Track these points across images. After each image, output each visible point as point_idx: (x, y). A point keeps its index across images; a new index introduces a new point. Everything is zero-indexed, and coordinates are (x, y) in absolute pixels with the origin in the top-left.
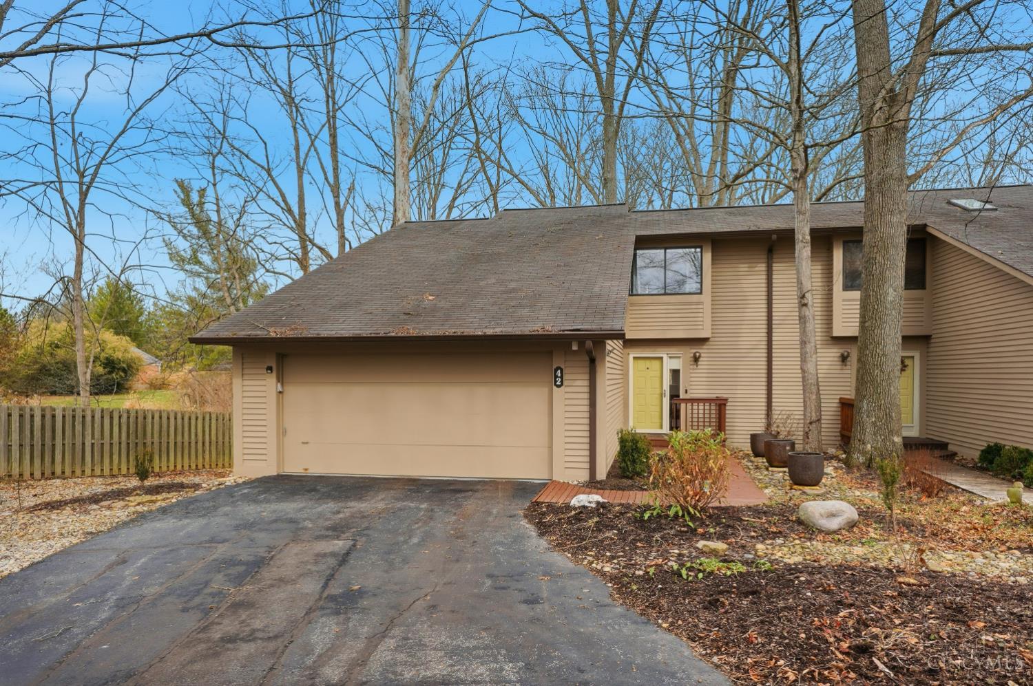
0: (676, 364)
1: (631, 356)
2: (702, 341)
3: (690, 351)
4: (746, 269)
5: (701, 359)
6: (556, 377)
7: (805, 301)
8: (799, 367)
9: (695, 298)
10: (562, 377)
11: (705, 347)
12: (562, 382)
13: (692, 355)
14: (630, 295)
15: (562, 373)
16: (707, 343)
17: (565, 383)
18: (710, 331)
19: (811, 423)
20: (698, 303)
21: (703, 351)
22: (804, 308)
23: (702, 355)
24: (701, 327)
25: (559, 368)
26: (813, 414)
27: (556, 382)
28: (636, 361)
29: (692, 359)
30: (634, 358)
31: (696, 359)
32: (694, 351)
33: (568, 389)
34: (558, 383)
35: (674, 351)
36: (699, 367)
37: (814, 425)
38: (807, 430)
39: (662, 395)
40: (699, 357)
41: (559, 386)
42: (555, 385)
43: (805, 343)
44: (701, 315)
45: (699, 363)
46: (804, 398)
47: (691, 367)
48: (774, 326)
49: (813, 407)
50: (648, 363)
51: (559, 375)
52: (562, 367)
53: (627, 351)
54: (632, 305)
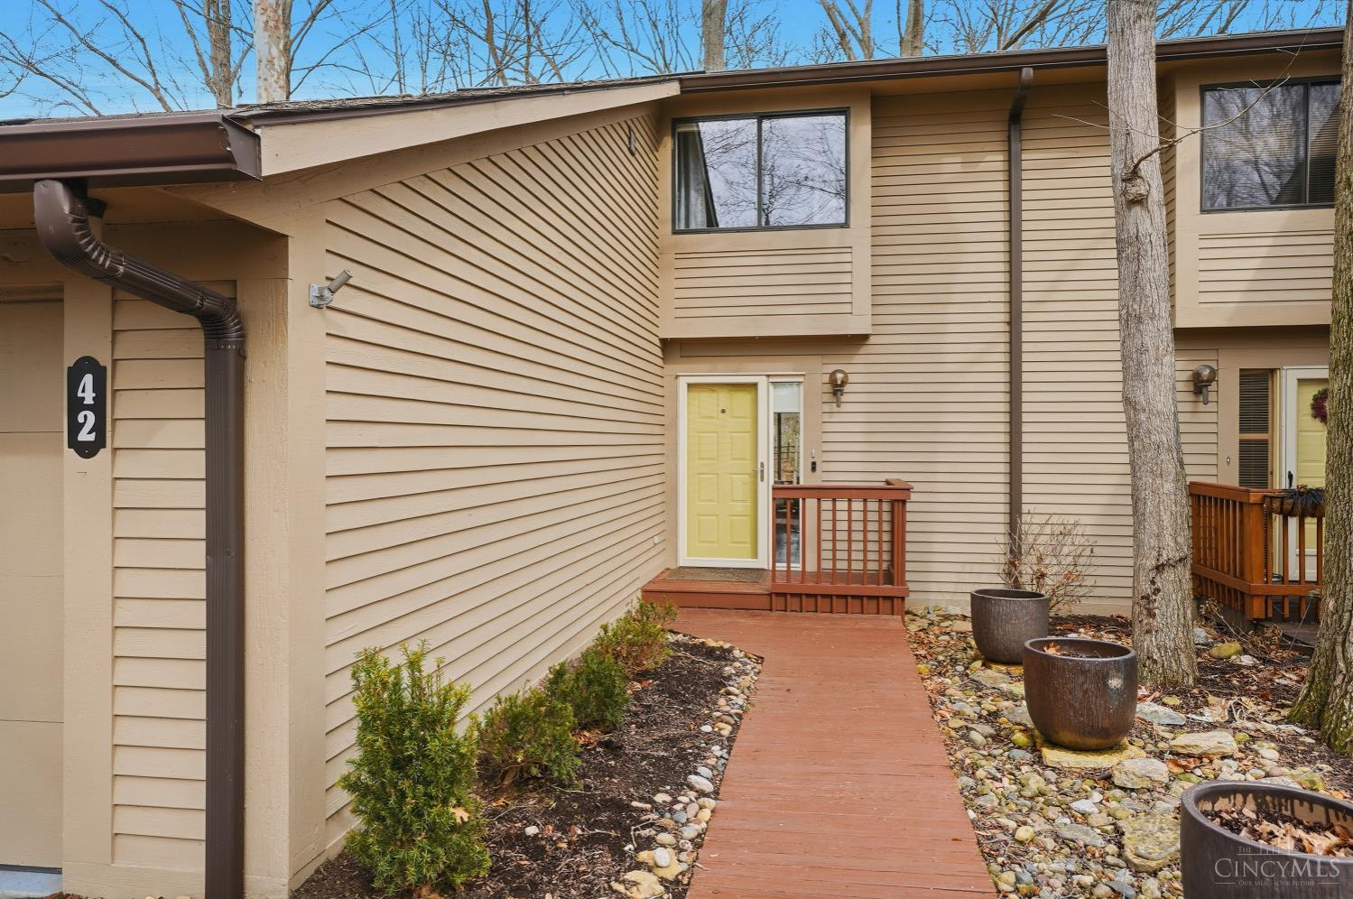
0: (788, 400)
1: (683, 383)
2: (853, 342)
3: (821, 368)
4: (958, 168)
5: (847, 388)
6: (75, 405)
7: (1138, 188)
8: (1119, 397)
9: (833, 237)
10: (99, 407)
11: (857, 359)
12: (99, 428)
13: (826, 378)
14: (675, 232)
15: (99, 388)
16: (864, 350)
17: (120, 435)
18: (869, 319)
19: (1159, 568)
20: (842, 249)
21: (855, 367)
22: (1137, 209)
23: (851, 378)
24: (847, 308)
25: (86, 365)
26: (1168, 540)
27: (75, 428)
28: (692, 394)
29: (828, 388)
30: (690, 386)
31: (837, 388)
32: (831, 369)
33: (126, 464)
34: (85, 436)
35: (783, 366)
36: (844, 407)
37: (1169, 575)
38: (1146, 588)
39: (757, 475)
40: (844, 383)
41: (87, 451)
42: (73, 443)
43: (1139, 320)
44: (846, 278)
45: (844, 398)
46: (1135, 487)
47: (827, 408)
48: (1025, 307)
49: (1166, 517)
50: (723, 398)
51: (89, 397)
52: (105, 361)
53: (672, 369)
54: (681, 256)
